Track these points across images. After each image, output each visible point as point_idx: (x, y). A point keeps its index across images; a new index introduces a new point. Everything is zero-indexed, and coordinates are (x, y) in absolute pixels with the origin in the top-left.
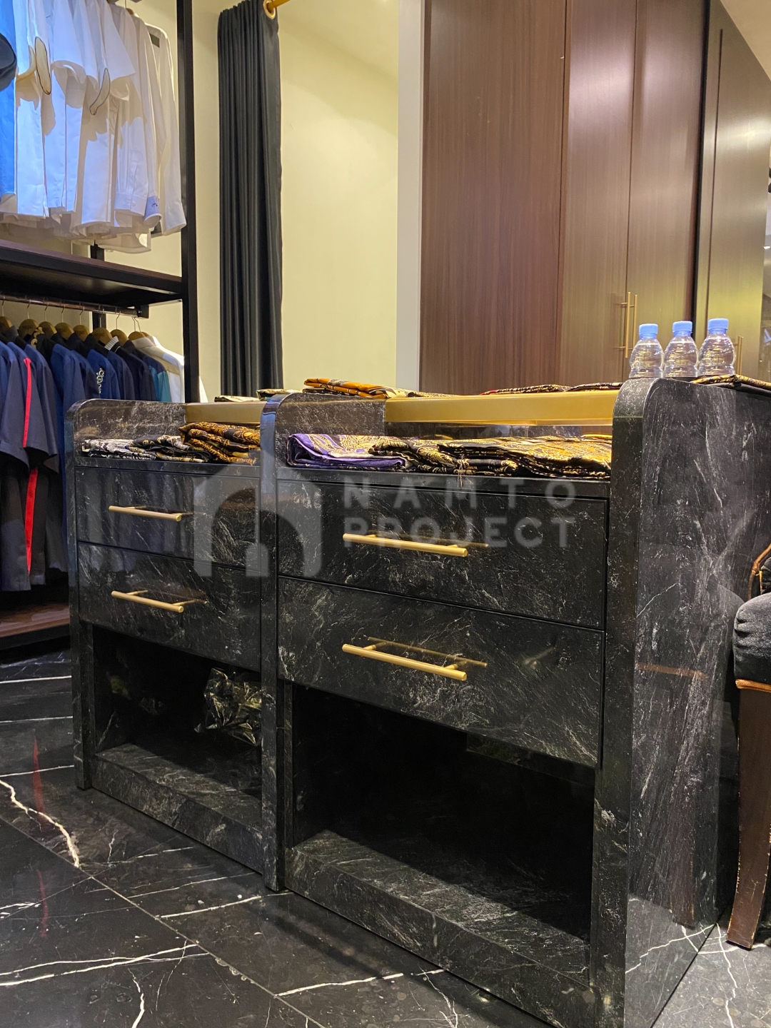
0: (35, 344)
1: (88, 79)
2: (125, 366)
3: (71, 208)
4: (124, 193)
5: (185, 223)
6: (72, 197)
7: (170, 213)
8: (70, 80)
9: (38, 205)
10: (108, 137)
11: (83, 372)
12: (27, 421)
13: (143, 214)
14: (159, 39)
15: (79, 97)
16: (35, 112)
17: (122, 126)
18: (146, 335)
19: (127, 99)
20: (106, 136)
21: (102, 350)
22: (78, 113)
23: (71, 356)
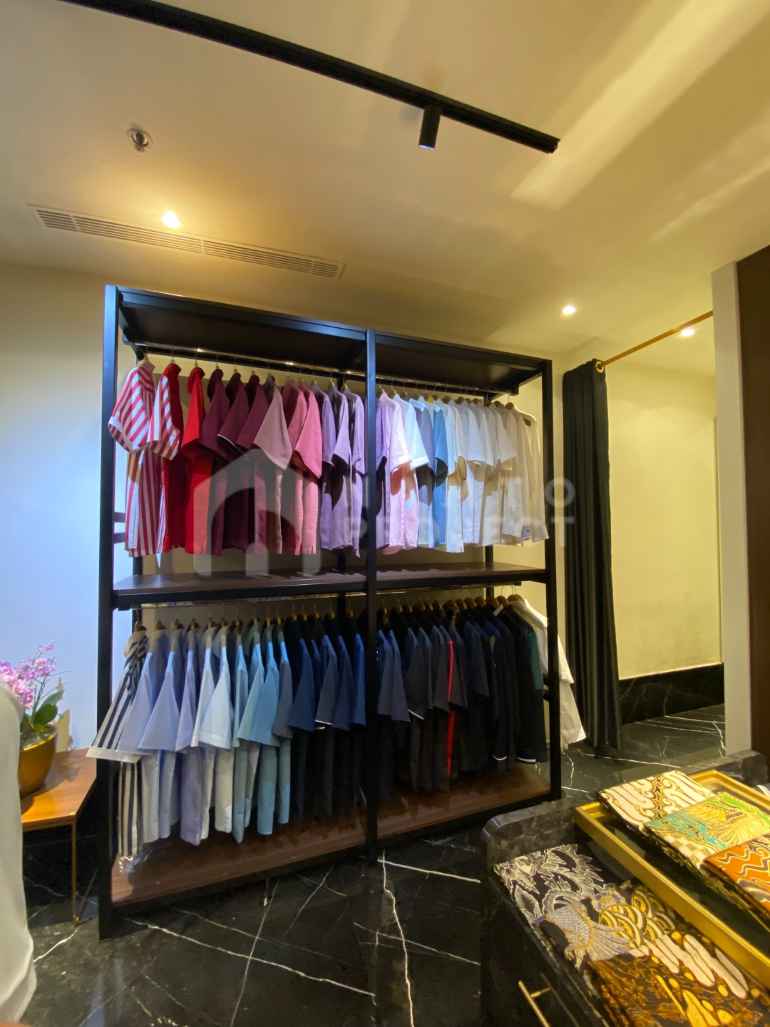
1: (488, 466)
2: (508, 632)
3: (477, 541)
5: (548, 537)
6: (477, 535)
7: (537, 531)
8: (477, 469)
9: (458, 546)
10: (498, 493)
11: (482, 639)
13: (521, 537)
14: (531, 422)
15: (483, 476)
16: (457, 490)
17: (507, 482)
18: (520, 597)
19: (511, 469)
20: (498, 492)
21: (492, 619)
22: (482, 484)
23: (475, 631)
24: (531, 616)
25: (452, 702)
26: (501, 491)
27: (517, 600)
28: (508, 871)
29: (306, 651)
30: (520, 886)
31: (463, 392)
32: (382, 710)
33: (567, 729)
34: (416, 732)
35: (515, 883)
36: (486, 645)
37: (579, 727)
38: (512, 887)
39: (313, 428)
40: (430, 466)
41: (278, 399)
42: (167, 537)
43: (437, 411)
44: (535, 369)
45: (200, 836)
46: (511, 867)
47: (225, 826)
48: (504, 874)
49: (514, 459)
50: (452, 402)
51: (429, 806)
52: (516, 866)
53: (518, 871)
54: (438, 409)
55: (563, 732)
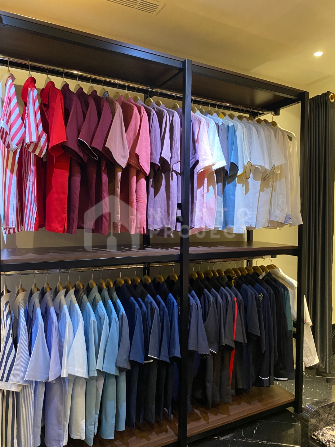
0: (234, 282)
1: (266, 170)
2: (272, 291)
3: (254, 225)
4: (275, 213)
5: (302, 223)
6: (254, 221)
7: (294, 218)
8: (257, 171)
9: (242, 229)
12: (235, 327)
13: (284, 222)
14: (291, 138)
15: (260, 176)
16: (243, 188)
17: (275, 182)
18: (276, 267)
19: (279, 172)
20: (269, 189)
21: (258, 281)
22: (259, 183)
23: (250, 290)
24: (284, 279)
25: (237, 340)
26: (271, 188)
27: (274, 268)
28: (322, 435)
29: (137, 306)
30: (332, 442)
31: (242, 111)
32: (191, 347)
33: (307, 357)
34: (210, 362)
35: (329, 441)
36: (257, 299)
37: (315, 355)
38: (328, 443)
39: (145, 136)
40: (226, 168)
41: (119, 111)
42: (38, 219)
43: (230, 126)
44: (296, 98)
45: (63, 444)
46: (324, 433)
47: (80, 435)
48: (320, 437)
49: (281, 165)
50: (236, 118)
51: (216, 414)
52: (326, 432)
53: (328, 435)
54: (231, 124)
55: (305, 359)
